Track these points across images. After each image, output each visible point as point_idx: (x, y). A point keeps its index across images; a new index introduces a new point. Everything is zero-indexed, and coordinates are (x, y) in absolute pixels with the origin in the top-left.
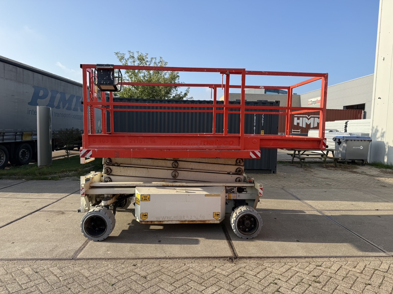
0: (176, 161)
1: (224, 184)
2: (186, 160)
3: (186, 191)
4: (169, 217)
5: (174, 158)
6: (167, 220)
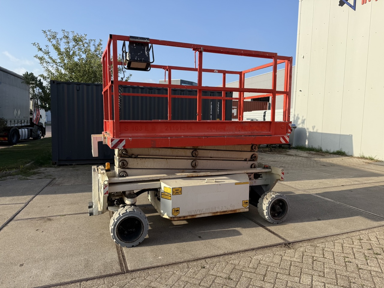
0: (195, 149)
1: (246, 171)
2: (205, 149)
3: (216, 180)
4: (201, 210)
5: (193, 147)
6: (198, 213)
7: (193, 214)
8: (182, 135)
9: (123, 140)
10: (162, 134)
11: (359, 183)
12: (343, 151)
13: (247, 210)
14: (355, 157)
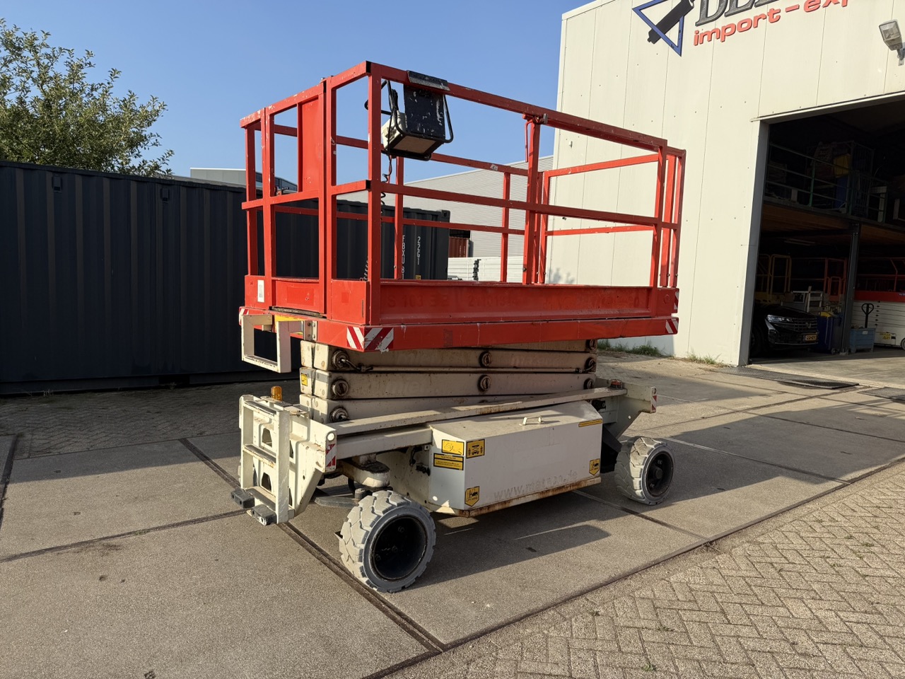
3: (542, 419)
4: (518, 488)
6: (513, 496)
7: (504, 498)
8: (499, 318)
9: (389, 329)
10: (464, 315)
11: (726, 411)
12: (653, 347)
13: (598, 480)
14: (676, 359)
